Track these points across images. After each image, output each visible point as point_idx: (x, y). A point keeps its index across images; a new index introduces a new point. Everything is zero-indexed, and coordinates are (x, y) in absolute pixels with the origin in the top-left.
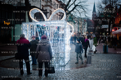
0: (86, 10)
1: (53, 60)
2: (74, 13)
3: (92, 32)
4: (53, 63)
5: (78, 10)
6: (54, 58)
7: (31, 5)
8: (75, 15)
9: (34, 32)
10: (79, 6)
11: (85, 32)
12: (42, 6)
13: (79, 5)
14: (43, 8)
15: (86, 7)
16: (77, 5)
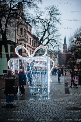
0: (59, 44)
1: (38, 91)
2: (48, 47)
3: (63, 64)
4: (37, 94)
5: (52, 44)
6: (38, 90)
7: (7, 40)
8: (49, 48)
9: (18, 67)
10: (52, 41)
11: (57, 65)
12: (17, 40)
13: (52, 39)
14: (18, 42)
15: (60, 42)
16: (51, 40)
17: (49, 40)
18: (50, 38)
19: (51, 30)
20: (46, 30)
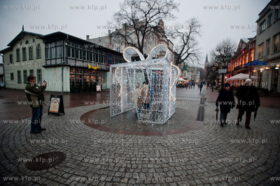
5: (191, 58)
10: (192, 55)
13: (192, 53)
17: (189, 54)
18: (189, 52)
19: (191, 44)
20: (185, 44)
